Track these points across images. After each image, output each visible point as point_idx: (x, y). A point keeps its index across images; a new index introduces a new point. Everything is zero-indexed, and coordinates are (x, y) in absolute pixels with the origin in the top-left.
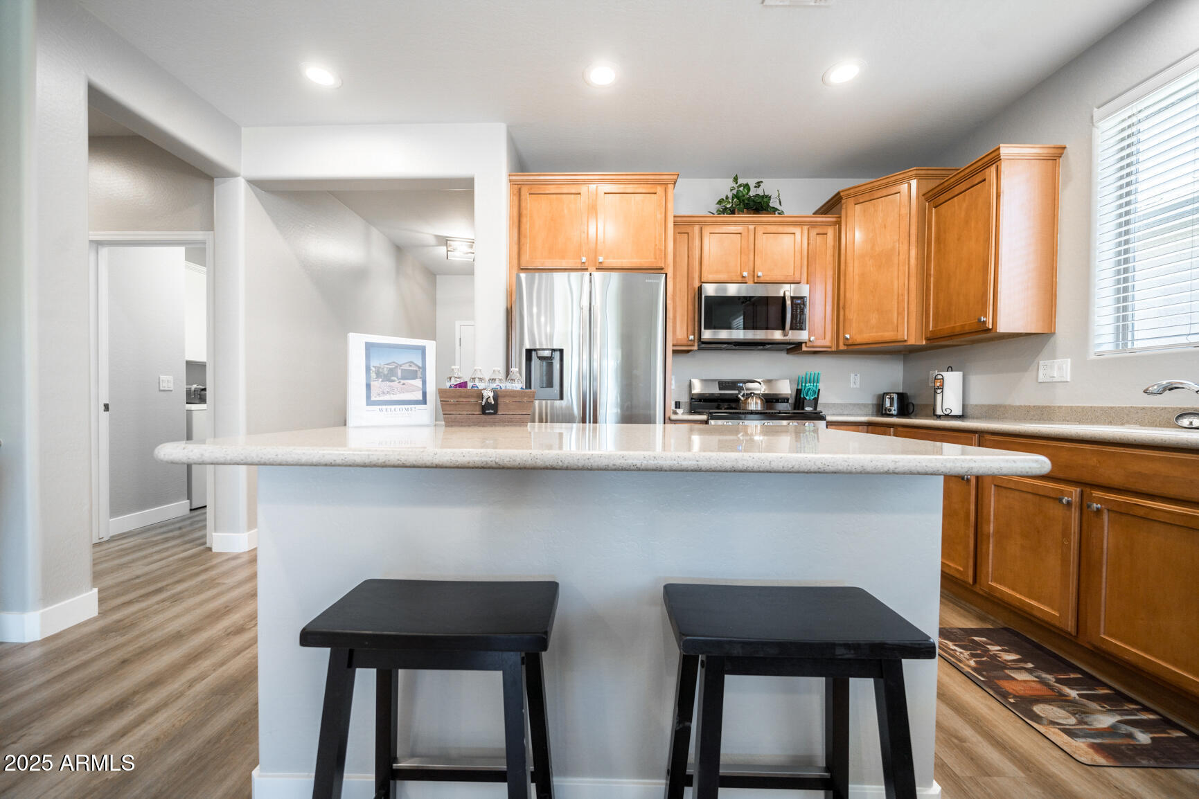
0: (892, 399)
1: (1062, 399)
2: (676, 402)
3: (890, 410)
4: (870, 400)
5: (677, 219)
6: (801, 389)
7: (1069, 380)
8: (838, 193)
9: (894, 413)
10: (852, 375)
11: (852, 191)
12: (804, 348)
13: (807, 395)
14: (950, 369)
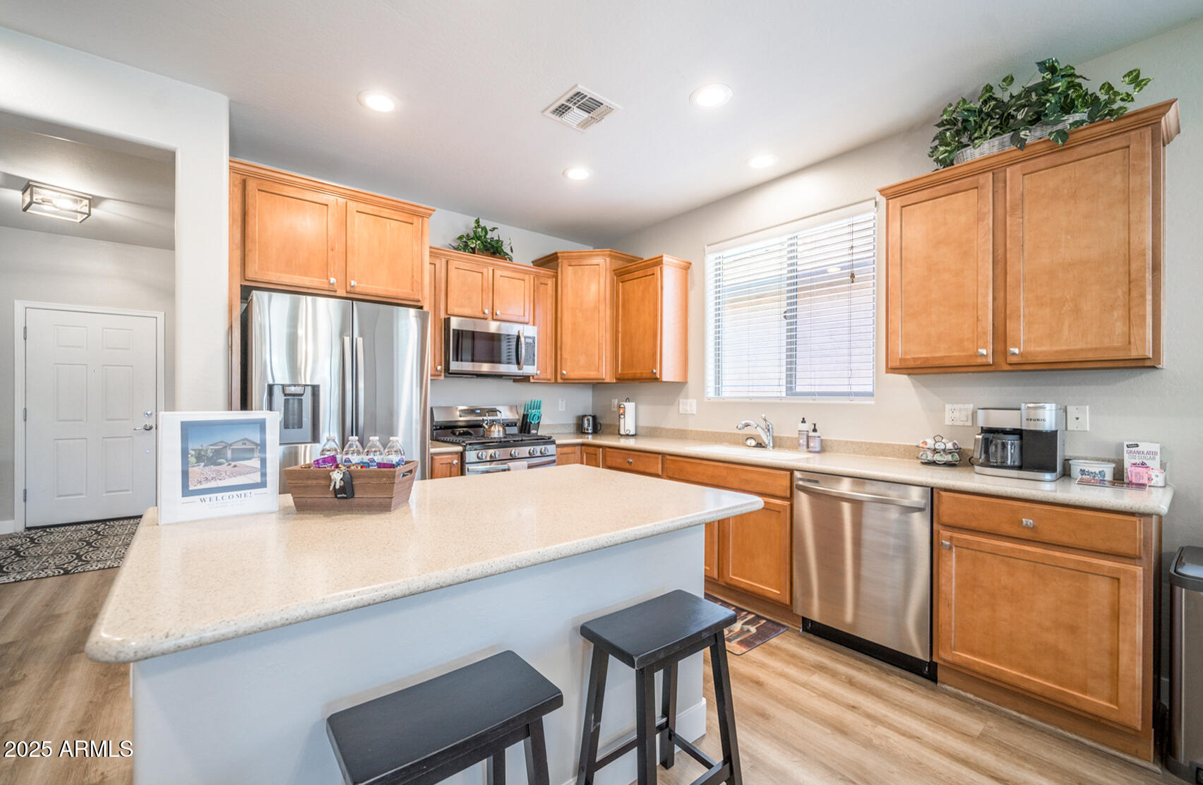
0: (588, 420)
1: (692, 426)
3: (588, 429)
4: (572, 421)
5: (432, 250)
6: (528, 415)
7: (695, 413)
8: (556, 253)
9: (590, 431)
10: (560, 400)
11: (566, 254)
12: (532, 380)
13: (533, 420)
14: (628, 400)
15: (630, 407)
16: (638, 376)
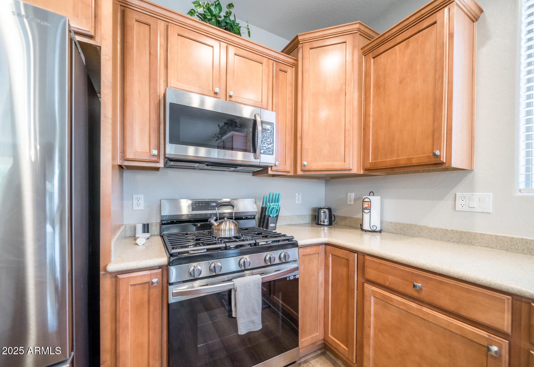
0: (324, 212)
2: (144, 225)
3: (324, 222)
4: (307, 213)
6: (266, 208)
7: (491, 212)
9: (326, 223)
10: (297, 194)
12: (270, 172)
13: (271, 212)
15: (375, 201)
16: (403, 163)
